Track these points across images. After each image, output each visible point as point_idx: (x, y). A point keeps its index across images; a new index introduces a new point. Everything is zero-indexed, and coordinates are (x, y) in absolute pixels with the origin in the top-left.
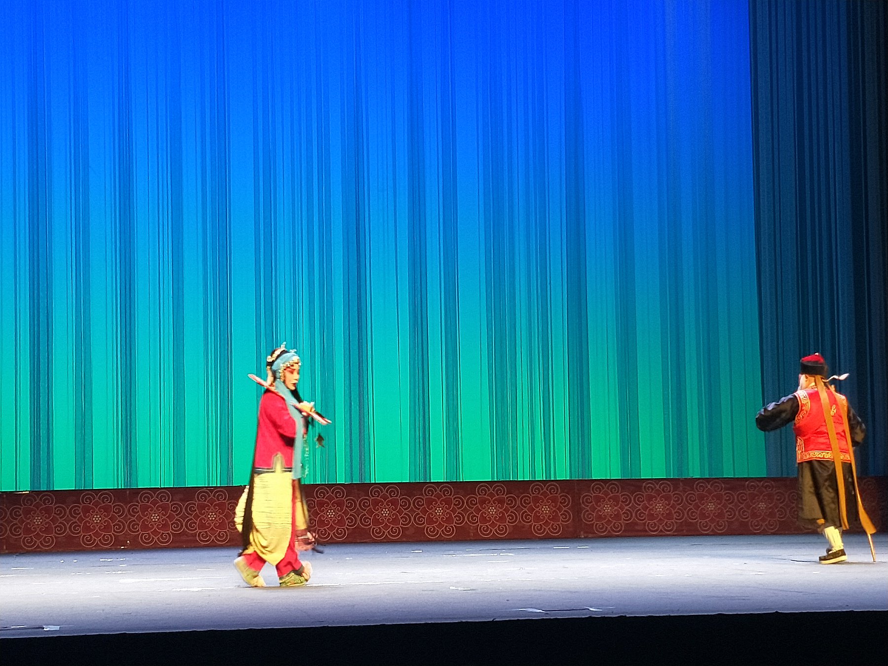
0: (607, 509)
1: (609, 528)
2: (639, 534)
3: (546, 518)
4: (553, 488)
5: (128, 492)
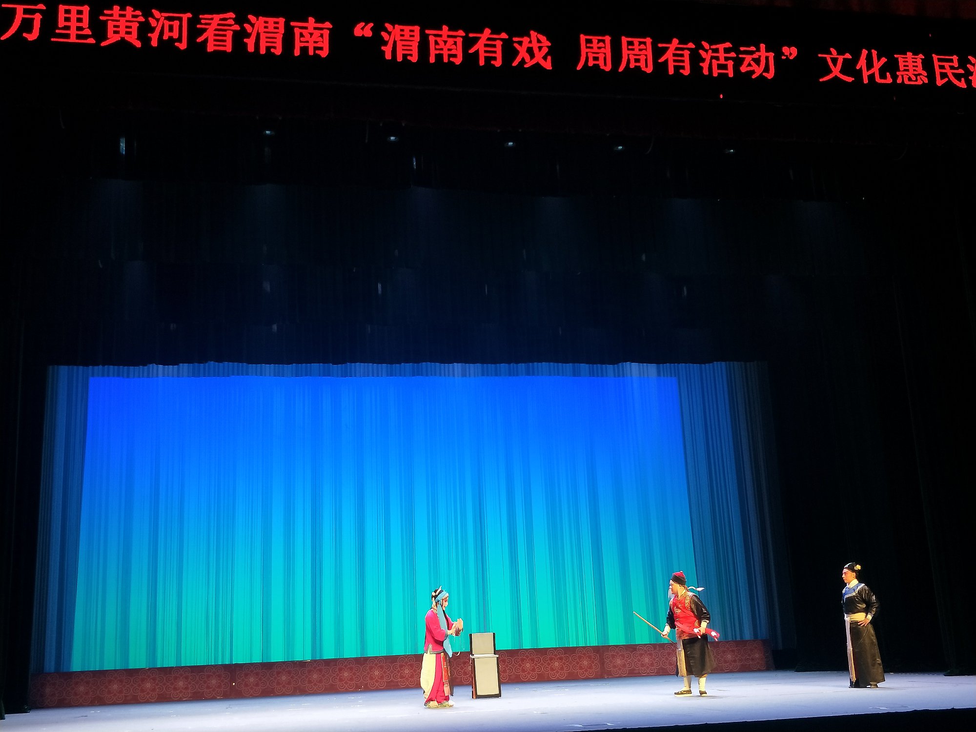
0: (619, 662)
1: (620, 672)
2: (637, 675)
3: (586, 667)
4: (589, 651)
5: (362, 659)
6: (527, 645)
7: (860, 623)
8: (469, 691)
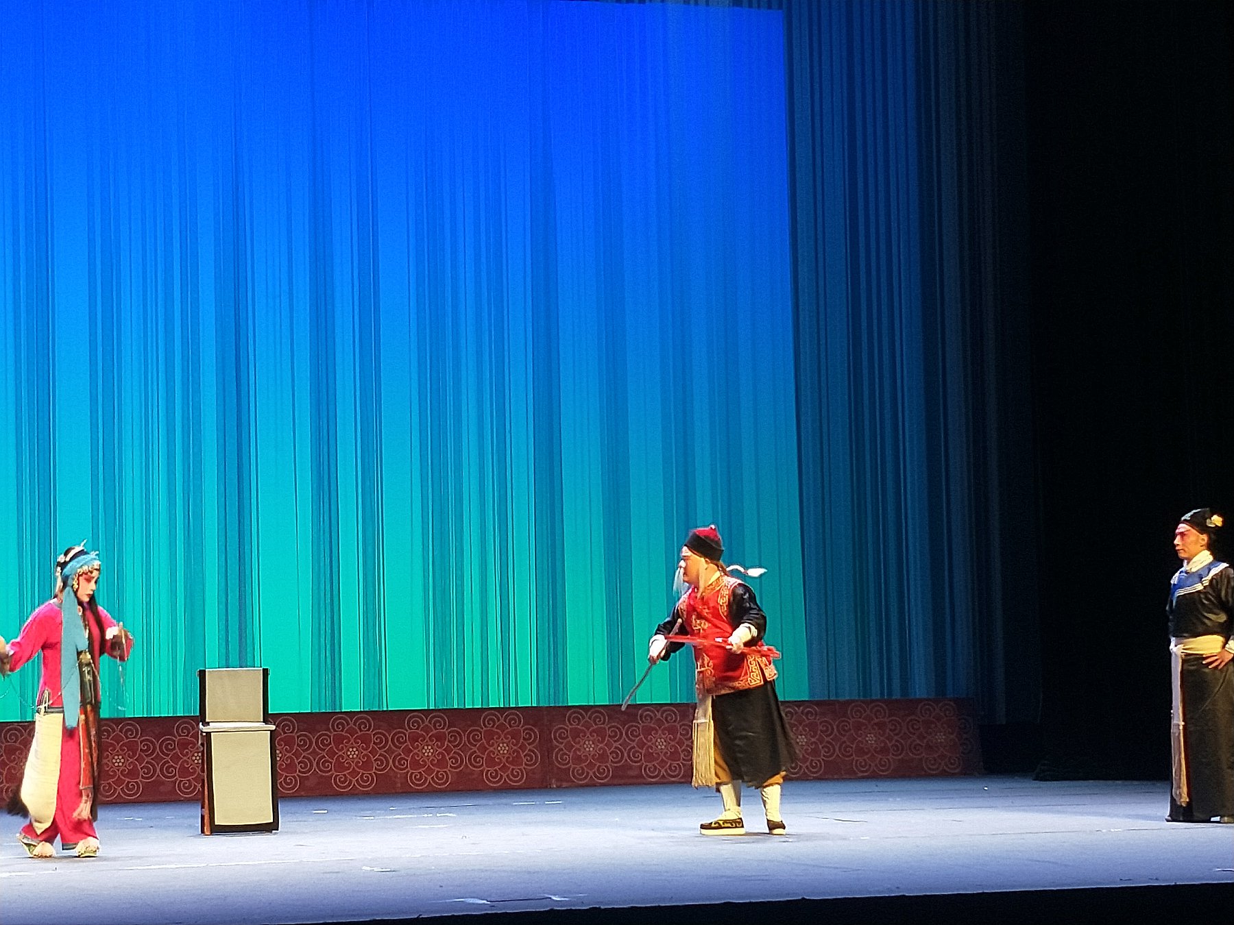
0: (589, 747)
1: (591, 773)
2: (633, 781)
3: (504, 760)
4: (514, 719)
6: (352, 701)
7: (1209, 660)
8: (194, 814)
